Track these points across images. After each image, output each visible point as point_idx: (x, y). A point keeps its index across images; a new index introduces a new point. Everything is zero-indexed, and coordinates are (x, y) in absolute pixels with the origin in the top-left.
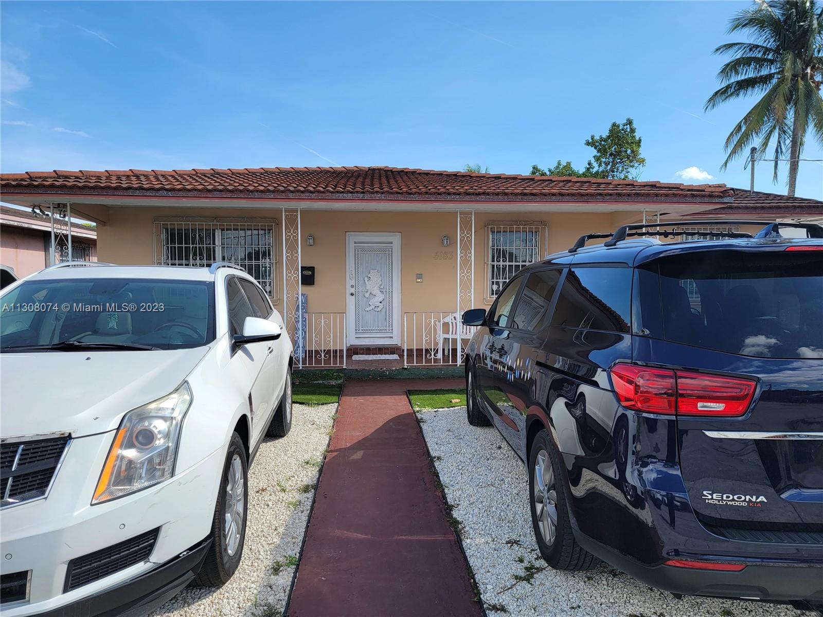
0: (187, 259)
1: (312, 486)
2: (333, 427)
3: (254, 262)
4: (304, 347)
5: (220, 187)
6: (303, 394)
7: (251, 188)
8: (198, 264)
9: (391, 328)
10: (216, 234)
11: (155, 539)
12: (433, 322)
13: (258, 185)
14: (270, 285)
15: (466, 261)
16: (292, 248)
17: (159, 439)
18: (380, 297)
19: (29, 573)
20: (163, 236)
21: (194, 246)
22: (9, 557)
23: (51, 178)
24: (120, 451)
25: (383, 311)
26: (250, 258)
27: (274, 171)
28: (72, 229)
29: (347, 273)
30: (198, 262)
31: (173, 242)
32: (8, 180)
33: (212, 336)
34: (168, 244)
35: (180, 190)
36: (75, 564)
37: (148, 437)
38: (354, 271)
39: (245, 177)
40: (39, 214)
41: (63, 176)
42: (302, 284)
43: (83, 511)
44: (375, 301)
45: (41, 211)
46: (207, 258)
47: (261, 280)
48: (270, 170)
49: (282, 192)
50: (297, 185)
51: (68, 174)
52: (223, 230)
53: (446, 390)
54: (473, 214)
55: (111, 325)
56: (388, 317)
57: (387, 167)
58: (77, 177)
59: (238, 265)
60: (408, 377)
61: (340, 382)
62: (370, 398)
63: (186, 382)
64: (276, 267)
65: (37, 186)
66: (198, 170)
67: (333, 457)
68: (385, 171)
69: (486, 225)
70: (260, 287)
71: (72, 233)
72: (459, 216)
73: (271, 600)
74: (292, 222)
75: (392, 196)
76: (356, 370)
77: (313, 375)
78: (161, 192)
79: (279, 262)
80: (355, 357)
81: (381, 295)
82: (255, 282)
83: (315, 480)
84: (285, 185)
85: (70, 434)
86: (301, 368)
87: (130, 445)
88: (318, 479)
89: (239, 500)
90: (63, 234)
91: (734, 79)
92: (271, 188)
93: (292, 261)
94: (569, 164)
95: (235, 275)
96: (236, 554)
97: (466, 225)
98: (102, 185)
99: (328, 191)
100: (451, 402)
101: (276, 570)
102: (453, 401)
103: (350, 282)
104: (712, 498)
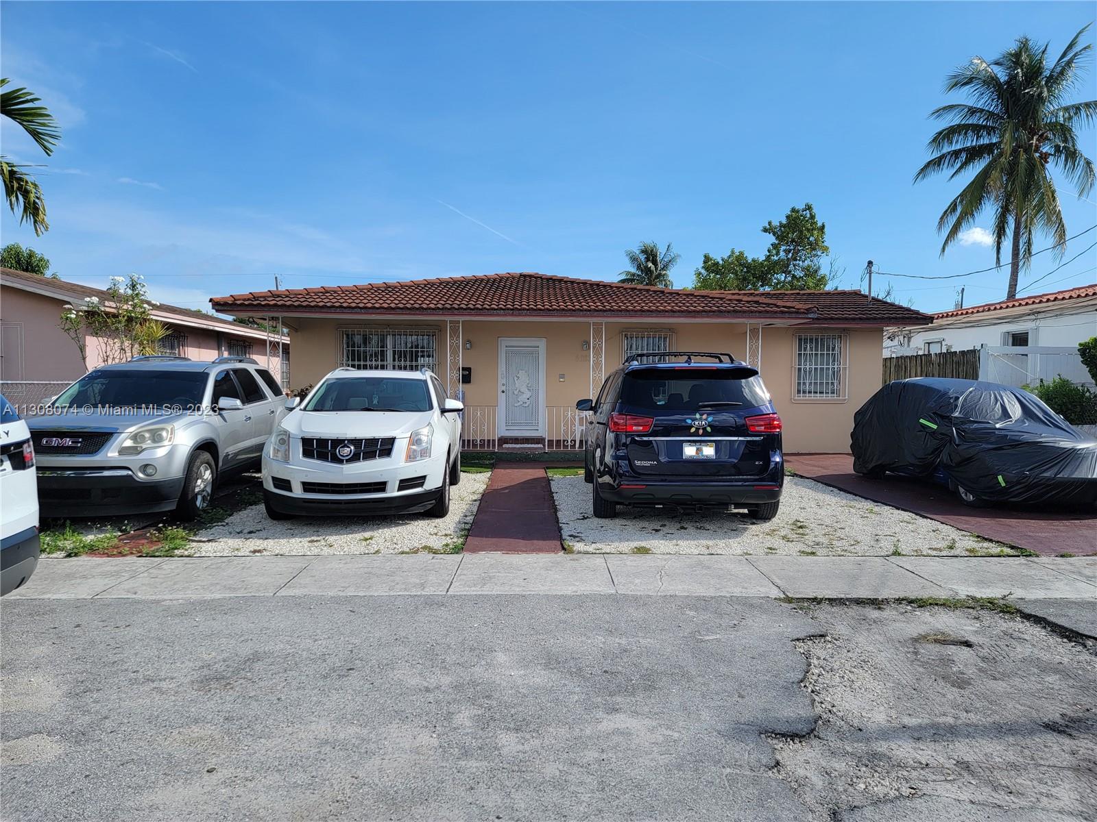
0: (365, 360)
1: (479, 500)
2: (489, 482)
3: (419, 363)
9: (537, 421)
10: (388, 339)
11: (424, 480)
12: (569, 413)
13: (429, 302)
15: (597, 363)
16: (455, 352)
17: (424, 444)
18: (528, 394)
19: (387, 482)
20: (345, 341)
21: (371, 349)
22: (381, 475)
24: (411, 446)
25: (531, 406)
29: (499, 373)
30: (374, 363)
31: (353, 346)
32: (240, 300)
33: (431, 407)
36: (402, 481)
37: (421, 442)
38: (505, 372)
42: (464, 381)
43: (402, 463)
44: (524, 398)
50: (460, 302)
52: (394, 335)
54: (604, 326)
56: (535, 411)
60: (548, 459)
61: (493, 461)
63: (429, 423)
64: (438, 367)
67: (490, 492)
69: (621, 332)
72: (592, 328)
74: (455, 331)
76: (507, 453)
77: (471, 456)
79: (441, 363)
80: (506, 445)
81: (529, 393)
84: (451, 303)
85: (396, 437)
90: (276, 341)
91: (947, 149)
92: (440, 306)
93: (455, 363)
94: (741, 253)
97: (598, 333)
100: (577, 472)
103: (501, 381)
104: (638, 463)
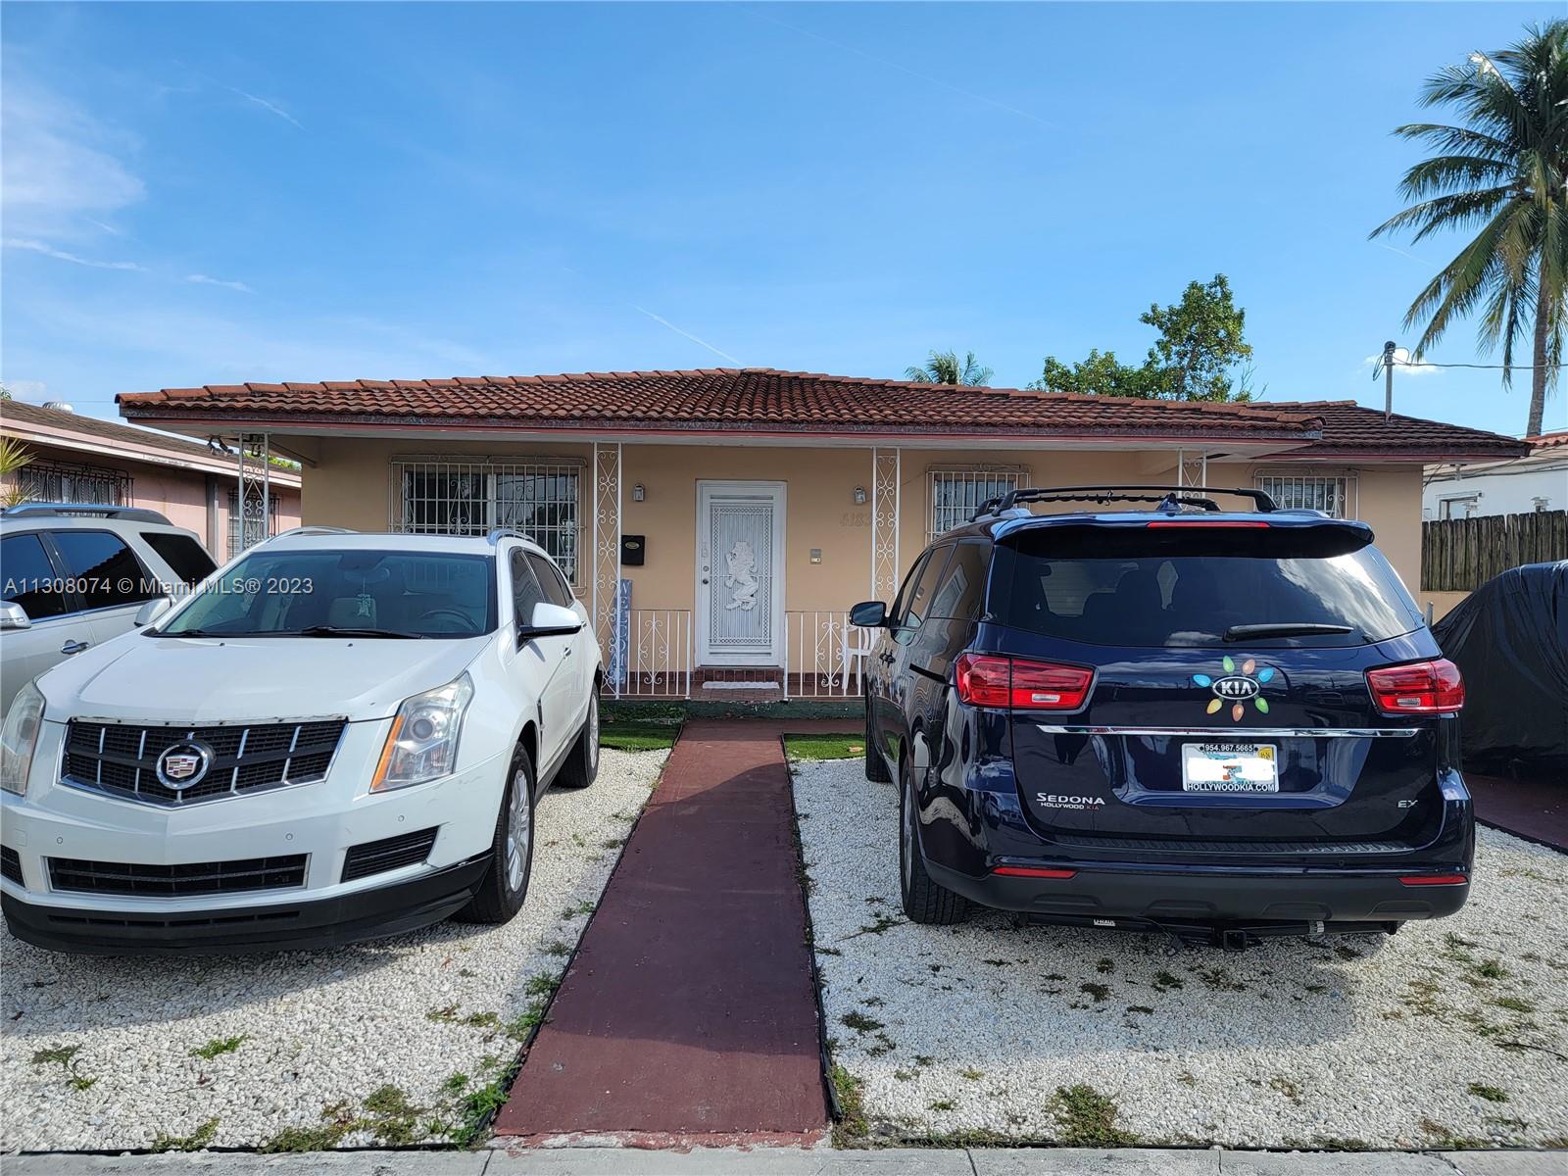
0: (443, 521)
1: (621, 842)
2: (659, 778)
3: (547, 528)
4: (624, 667)
5: (499, 412)
6: (619, 735)
7: (546, 413)
8: (459, 531)
9: (768, 639)
10: (489, 481)
11: (433, 839)
12: (831, 627)
13: (556, 407)
14: (572, 565)
15: (886, 530)
16: (608, 505)
17: (438, 732)
18: (751, 587)
19: (308, 857)
20: (406, 485)
21: (454, 500)
22: (289, 837)
23: (242, 395)
24: (396, 742)
25: (757, 608)
26: (542, 522)
27: (583, 378)
28: (271, 473)
29: (697, 547)
30: (459, 526)
31: (420, 494)
32: (178, 399)
33: (492, 625)
34: (412, 497)
35: (436, 416)
36: (354, 852)
37: (428, 727)
38: (709, 545)
39: (537, 390)
40: (218, 450)
41: (258, 392)
42: (622, 563)
43: (362, 798)
44: (743, 593)
45: (222, 445)
46: (474, 521)
47: (558, 557)
48: (578, 378)
49: (594, 419)
50: (618, 406)
51: (266, 389)
52: (499, 475)
53: (845, 736)
54: (898, 453)
55: (361, 611)
56: (764, 619)
57: (771, 370)
58: (280, 395)
59: (522, 531)
60: (789, 716)
61: (678, 720)
62: (724, 744)
63: (467, 671)
64: (583, 536)
65: (224, 410)
66: (463, 379)
67: (655, 812)
68: (767, 376)
69: (927, 470)
70: (557, 566)
71: (270, 480)
72: (875, 457)
73: (560, 939)
74: (608, 465)
75: (766, 426)
76: (707, 702)
77: (637, 709)
78: (408, 418)
79: (587, 528)
80: (708, 685)
81: (753, 584)
82: (550, 558)
83: (625, 836)
84: (599, 408)
85: (347, 718)
86: (617, 698)
87: (405, 737)
88: (630, 835)
89: (525, 829)
90: (256, 481)
91: (1431, 195)
92: (576, 413)
93: (607, 527)
94: (1109, 356)
95: (521, 548)
96: (520, 890)
97: (886, 470)
98: (320, 408)
99: (665, 418)
100: (848, 750)
101: (568, 915)
102: (852, 749)
103: (702, 561)
104: (1047, 800)
